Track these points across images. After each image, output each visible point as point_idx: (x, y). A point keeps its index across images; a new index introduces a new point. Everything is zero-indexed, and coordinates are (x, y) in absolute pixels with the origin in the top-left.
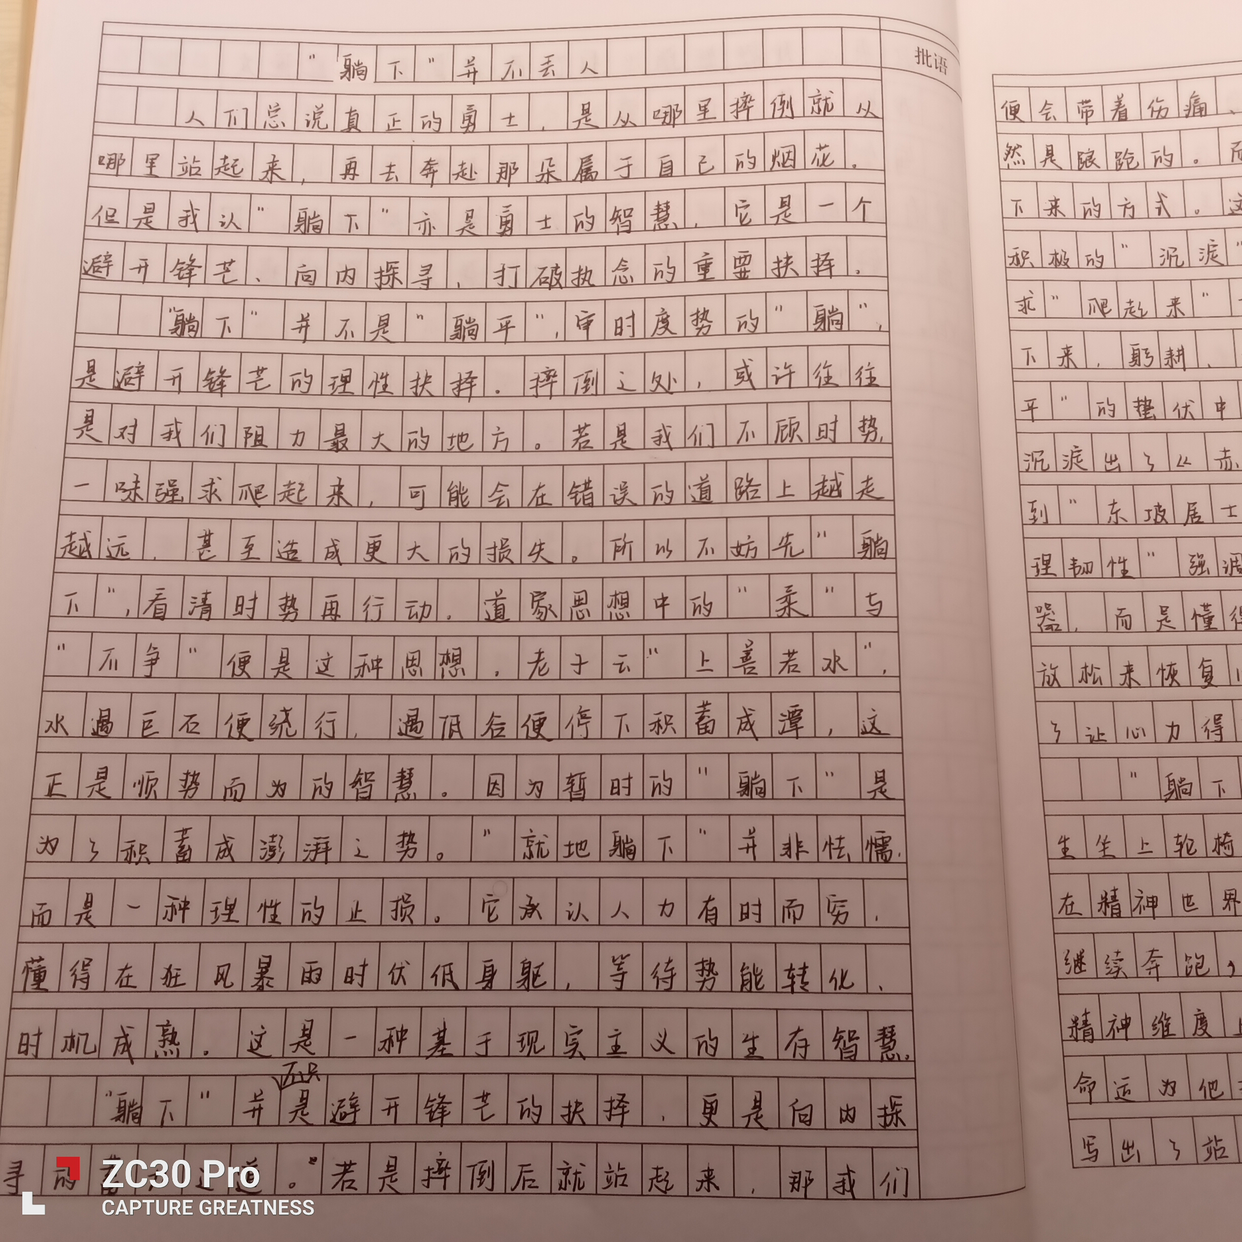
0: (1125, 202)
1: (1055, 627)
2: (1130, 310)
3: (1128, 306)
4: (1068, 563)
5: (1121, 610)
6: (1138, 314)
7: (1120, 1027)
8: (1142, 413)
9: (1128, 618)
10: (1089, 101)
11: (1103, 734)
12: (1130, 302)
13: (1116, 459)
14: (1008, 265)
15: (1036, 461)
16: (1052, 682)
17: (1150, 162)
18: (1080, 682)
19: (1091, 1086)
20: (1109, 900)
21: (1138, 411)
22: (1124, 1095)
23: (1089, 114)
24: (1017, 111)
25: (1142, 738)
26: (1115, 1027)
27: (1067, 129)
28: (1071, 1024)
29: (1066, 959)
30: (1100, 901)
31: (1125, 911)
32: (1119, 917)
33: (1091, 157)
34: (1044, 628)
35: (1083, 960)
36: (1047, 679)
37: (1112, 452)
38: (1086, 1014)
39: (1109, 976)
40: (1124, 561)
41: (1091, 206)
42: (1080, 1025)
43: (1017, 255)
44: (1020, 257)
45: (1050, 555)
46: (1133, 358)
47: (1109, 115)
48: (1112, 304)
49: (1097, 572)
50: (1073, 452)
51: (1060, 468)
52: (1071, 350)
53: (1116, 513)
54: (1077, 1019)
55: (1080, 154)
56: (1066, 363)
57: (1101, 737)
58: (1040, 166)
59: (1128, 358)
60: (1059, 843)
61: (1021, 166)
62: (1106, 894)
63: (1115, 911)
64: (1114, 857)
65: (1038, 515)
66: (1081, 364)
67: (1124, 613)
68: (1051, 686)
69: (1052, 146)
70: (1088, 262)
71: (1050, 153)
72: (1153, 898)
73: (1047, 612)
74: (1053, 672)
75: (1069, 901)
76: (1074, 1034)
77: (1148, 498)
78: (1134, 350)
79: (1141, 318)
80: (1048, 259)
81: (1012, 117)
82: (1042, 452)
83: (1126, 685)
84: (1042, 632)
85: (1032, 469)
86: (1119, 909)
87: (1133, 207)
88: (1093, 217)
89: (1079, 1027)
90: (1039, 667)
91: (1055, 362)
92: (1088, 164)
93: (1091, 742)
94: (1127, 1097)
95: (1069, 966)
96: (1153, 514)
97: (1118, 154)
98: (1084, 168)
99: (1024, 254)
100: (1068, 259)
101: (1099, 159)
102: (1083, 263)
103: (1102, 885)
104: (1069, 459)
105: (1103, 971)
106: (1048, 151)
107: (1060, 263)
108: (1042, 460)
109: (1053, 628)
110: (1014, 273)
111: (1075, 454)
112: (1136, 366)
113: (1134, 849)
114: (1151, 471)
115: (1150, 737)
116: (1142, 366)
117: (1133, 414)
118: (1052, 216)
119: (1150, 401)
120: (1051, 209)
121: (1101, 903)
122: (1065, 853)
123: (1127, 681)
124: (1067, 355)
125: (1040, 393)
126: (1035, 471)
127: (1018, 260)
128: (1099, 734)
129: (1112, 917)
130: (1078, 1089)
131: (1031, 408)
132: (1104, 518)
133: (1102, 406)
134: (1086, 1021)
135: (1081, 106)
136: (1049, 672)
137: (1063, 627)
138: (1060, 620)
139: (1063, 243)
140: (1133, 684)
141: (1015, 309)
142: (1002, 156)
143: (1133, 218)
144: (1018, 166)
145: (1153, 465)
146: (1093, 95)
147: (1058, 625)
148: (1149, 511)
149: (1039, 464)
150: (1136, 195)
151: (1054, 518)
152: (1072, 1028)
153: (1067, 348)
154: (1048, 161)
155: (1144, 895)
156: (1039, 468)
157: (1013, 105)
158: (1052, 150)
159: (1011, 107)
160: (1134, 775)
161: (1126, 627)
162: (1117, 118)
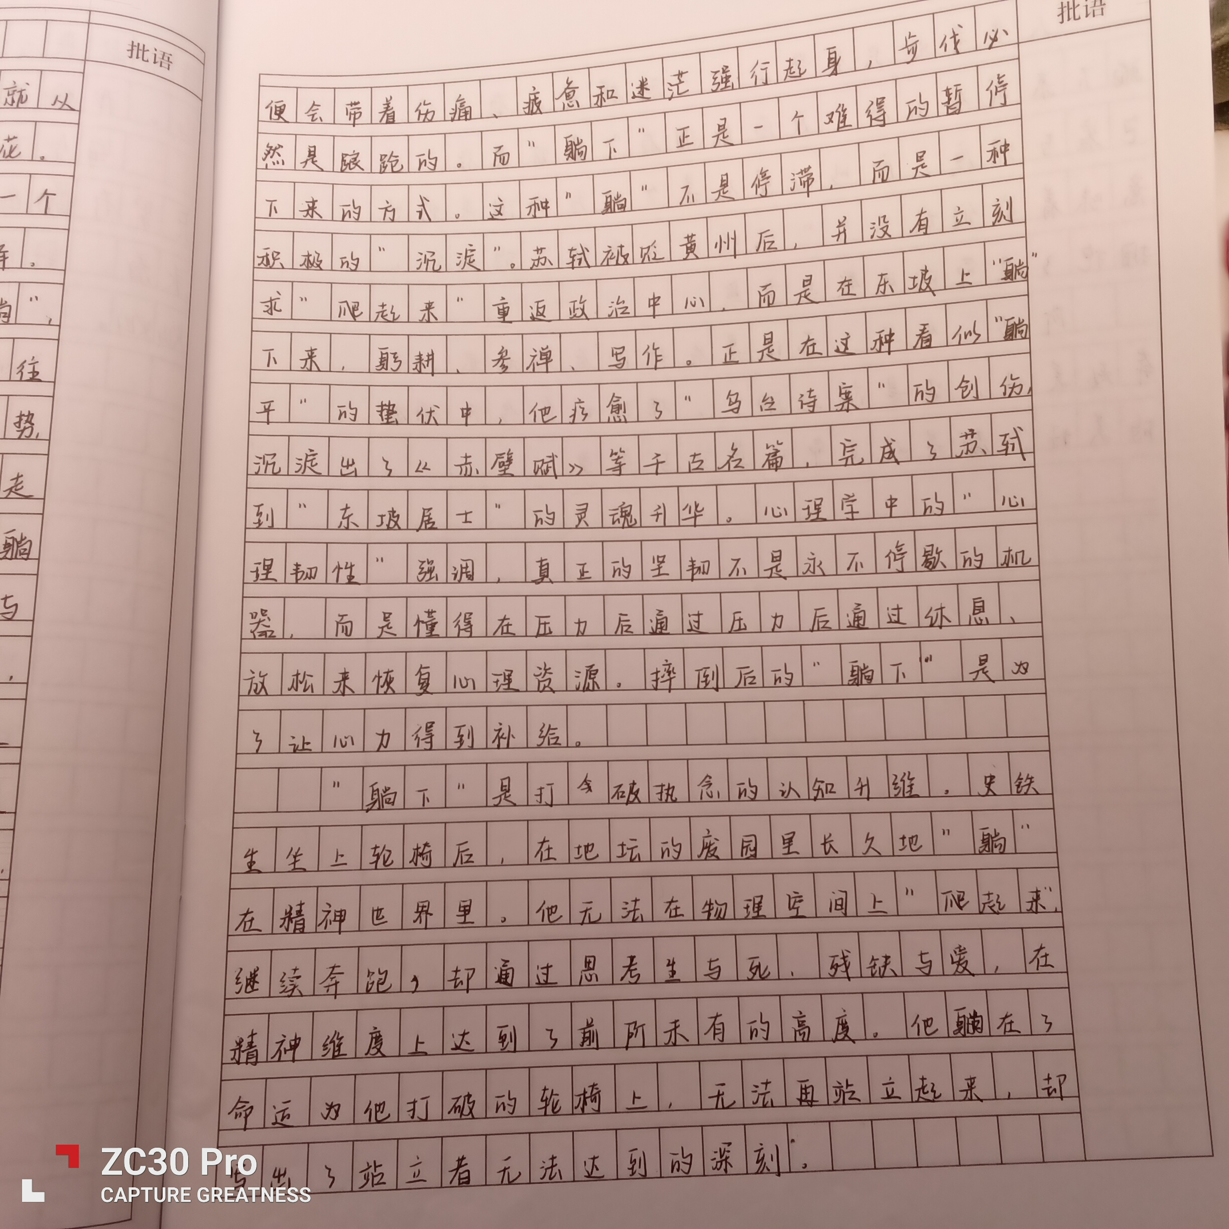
0: (386, 205)
1: (269, 634)
2: (382, 314)
3: (380, 309)
4: (291, 568)
5: (343, 616)
6: (390, 317)
7: (288, 1047)
8: (385, 417)
9: (349, 625)
10: (359, 103)
11: (308, 743)
12: (383, 306)
13: (353, 463)
14: (256, 265)
15: (268, 464)
16: (260, 690)
17: (414, 165)
18: (289, 690)
19: (248, 1112)
20: (294, 914)
21: (381, 415)
22: (282, 1120)
23: (357, 115)
24: (282, 111)
25: (349, 747)
26: (282, 1049)
27: (333, 130)
28: (234, 1046)
29: (238, 978)
30: (284, 916)
31: (310, 926)
32: (303, 932)
33: (355, 159)
34: (257, 635)
35: (257, 979)
36: (254, 687)
37: (349, 456)
38: (252, 1035)
39: (284, 994)
40: (352, 566)
41: (351, 208)
42: (245, 1046)
43: (267, 255)
44: (270, 257)
45: (272, 560)
46: (381, 362)
47: (377, 117)
48: (363, 308)
49: (320, 577)
50: (307, 456)
51: (292, 472)
52: (316, 353)
53: (348, 518)
54: (242, 1040)
55: (344, 155)
56: (308, 366)
57: (306, 747)
58: (300, 166)
59: (376, 361)
60: (246, 857)
61: (280, 166)
62: (291, 908)
63: (298, 927)
64: (305, 870)
65: (263, 518)
66: (324, 366)
67: (345, 619)
68: (258, 694)
69: (315, 147)
70: (343, 264)
71: (312, 154)
72: (341, 912)
73: (263, 618)
74: (261, 680)
75: (249, 917)
76: (237, 1057)
77: (382, 504)
78: (382, 354)
79: (393, 322)
80: (299, 260)
81: (277, 117)
82: (275, 455)
83: (339, 693)
84: (255, 638)
85: (262, 471)
86: (303, 924)
87: (394, 210)
88: (352, 219)
89: (242, 1049)
90: (246, 674)
91: (298, 364)
92: (352, 166)
93: (295, 752)
94: (286, 1122)
95: (240, 985)
96: (386, 520)
97: (382, 157)
98: (348, 170)
99: (275, 254)
100: (321, 261)
101: (364, 161)
102: (337, 264)
103: (287, 900)
104: (302, 462)
105: (277, 989)
106: (310, 151)
107: (312, 265)
108: (274, 463)
109: (267, 635)
110: (261, 274)
111: (310, 458)
112: (383, 370)
113: (328, 860)
114: (389, 476)
115: (358, 746)
116: (389, 370)
117: (376, 418)
118: (308, 217)
119: (394, 405)
120: (308, 211)
121: (284, 919)
122: (250, 867)
123: (342, 689)
124: (311, 357)
125: (279, 395)
126: (265, 474)
127: (268, 261)
128: (304, 743)
129: (294, 932)
130: (233, 1114)
131: (267, 410)
132: (334, 523)
133: (343, 409)
134: (252, 1042)
135: (349, 107)
136: (258, 680)
137: (278, 633)
138: (276, 626)
139: (317, 245)
140: (347, 691)
141: (260, 310)
142: (261, 155)
143: (393, 221)
144: (277, 166)
145: (391, 471)
146: (363, 97)
147: (273, 632)
148: (382, 516)
149: (270, 468)
150: (397, 198)
151: (279, 522)
152: (235, 1050)
153: (311, 350)
154: (309, 162)
155: (332, 910)
156: (269, 471)
157: (278, 105)
158: (315, 151)
159: (276, 107)
160: (336, 784)
161: (346, 634)
162: (384, 121)
